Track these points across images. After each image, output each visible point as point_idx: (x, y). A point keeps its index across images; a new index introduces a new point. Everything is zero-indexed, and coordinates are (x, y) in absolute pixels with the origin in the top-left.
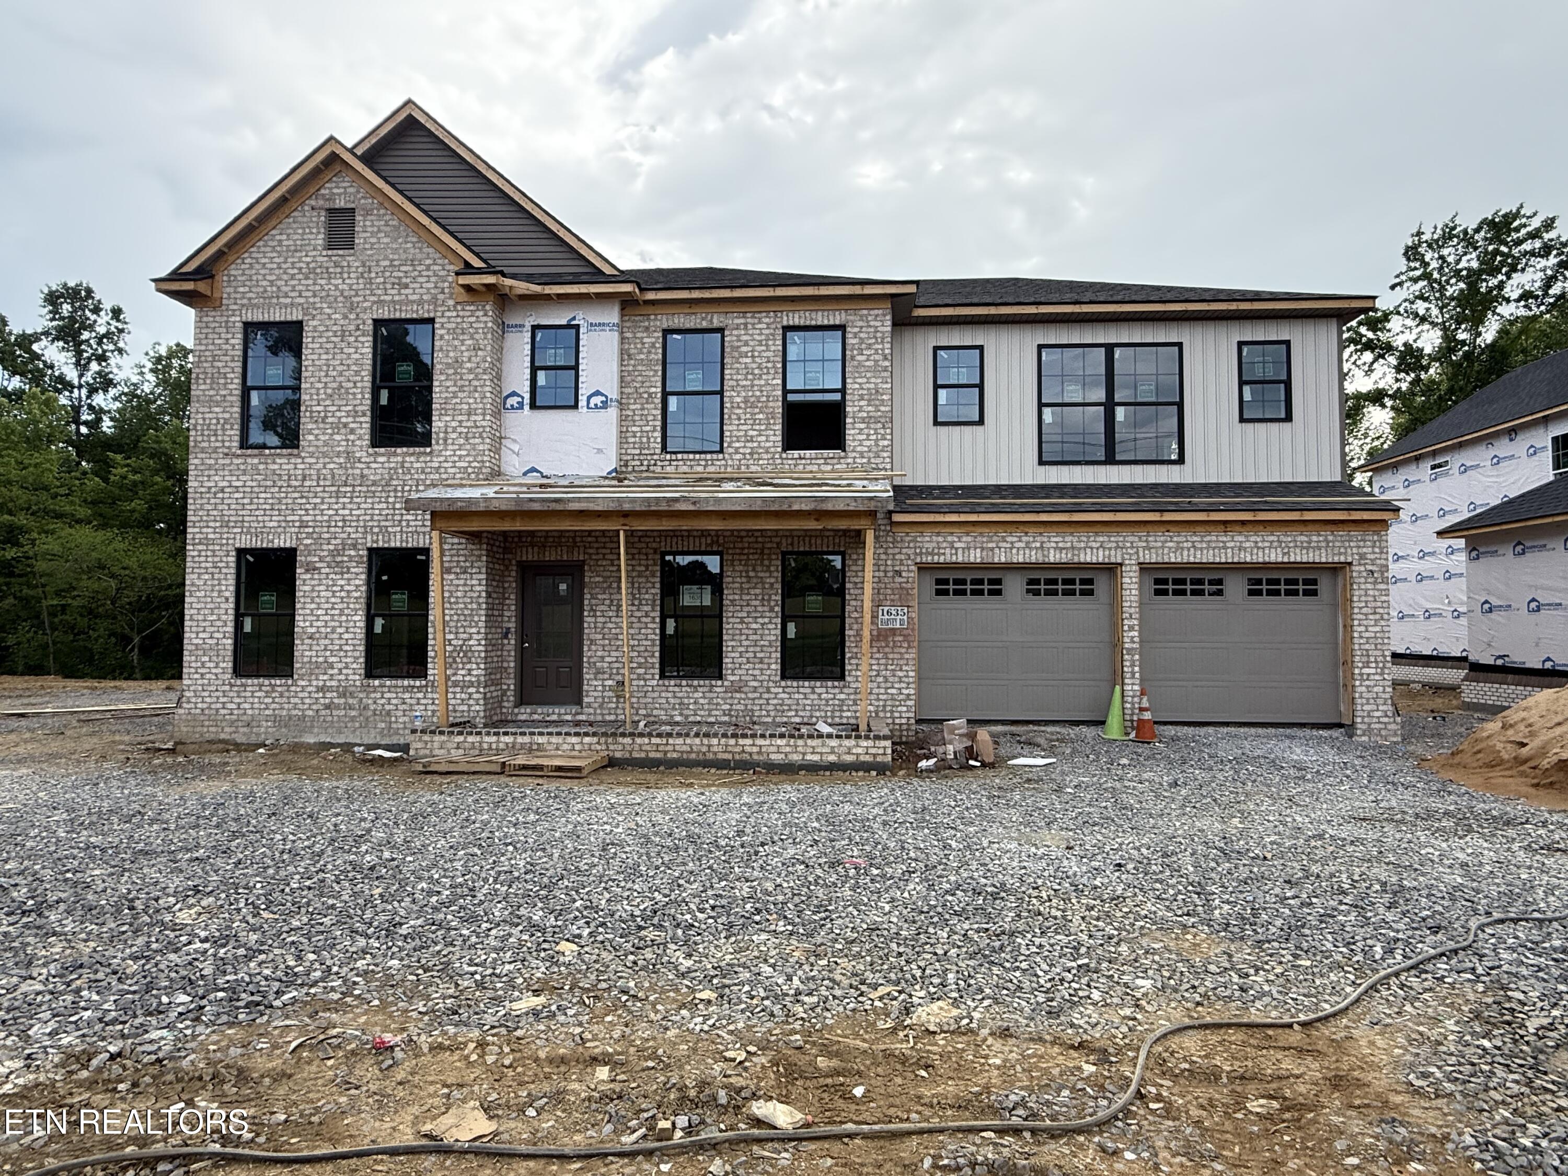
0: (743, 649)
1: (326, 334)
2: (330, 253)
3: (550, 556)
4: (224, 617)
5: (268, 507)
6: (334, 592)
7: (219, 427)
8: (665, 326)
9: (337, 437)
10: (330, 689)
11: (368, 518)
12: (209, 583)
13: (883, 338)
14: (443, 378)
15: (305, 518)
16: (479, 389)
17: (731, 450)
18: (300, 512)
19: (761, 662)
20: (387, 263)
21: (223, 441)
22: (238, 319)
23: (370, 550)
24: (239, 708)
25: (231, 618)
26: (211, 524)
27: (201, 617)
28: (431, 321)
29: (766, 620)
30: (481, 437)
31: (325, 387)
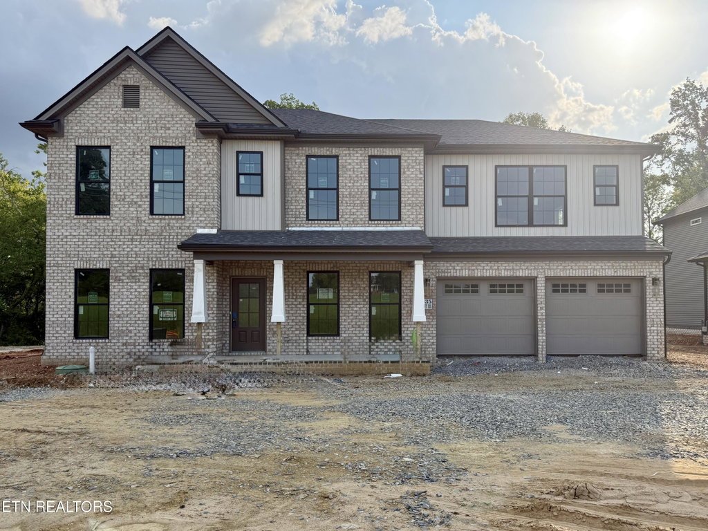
0: (350, 321)
1: (124, 153)
2: (126, 109)
3: (248, 273)
4: (69, 306)
5: (93, 246)
6: (131, 292)
7: (64, 202)
8: (307, 153)
9: (132, 209)
10: (130, 344)
11: (150, 253)
12: (60, 287)
13: (420, 163)
14: (190, 178)
15: (114, 253)
16: (211, 185)
17: (343, 219)
18: (111, 249)
19: (359, 327)
20: (158, 116)
21: (66, 210)
22: (73, 144)
23: (151, 270)
24: (78, 355)
25: (73, 306)
26: (61, 256)
27: (55, 306)
28: (183, 148)
29: (362, 306)
30: (212, 210)
31: (124, 183)
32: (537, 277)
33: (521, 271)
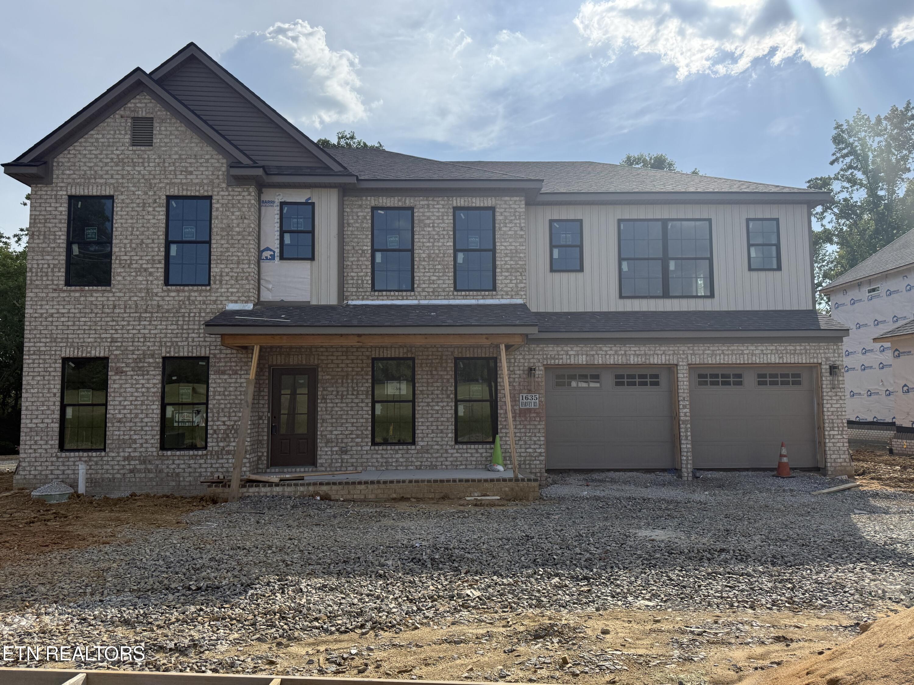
0: (429, 424)
1: (131, 205)
2: (135, 148)
3: (294, 361)
4: (52, 408)
5: (87, 328)
6: (137, 388)
7: (50, 270)
8: (373, 204)
9: (140, 278)
10: (134, 458)
11: (162, 335)
12: (41, 383)
13: (520, 216)
14: (219, 237)
15: (115, 336)
16: (245, 246)
17: (419, 289)
18: (111, 331)
19: (442, 432)
20: (177, 156)
21: (52, 280)
22: (65, 193)
23: (164, 358)
24: (63, 474)
25: (58, 408)
26: (43, 340)
27: (34, 408)
28: (210, 198)
29: (445, 404)
30: (247, 278)
31: (131, 243)
32: (677, 365)
33: (656, 357)
